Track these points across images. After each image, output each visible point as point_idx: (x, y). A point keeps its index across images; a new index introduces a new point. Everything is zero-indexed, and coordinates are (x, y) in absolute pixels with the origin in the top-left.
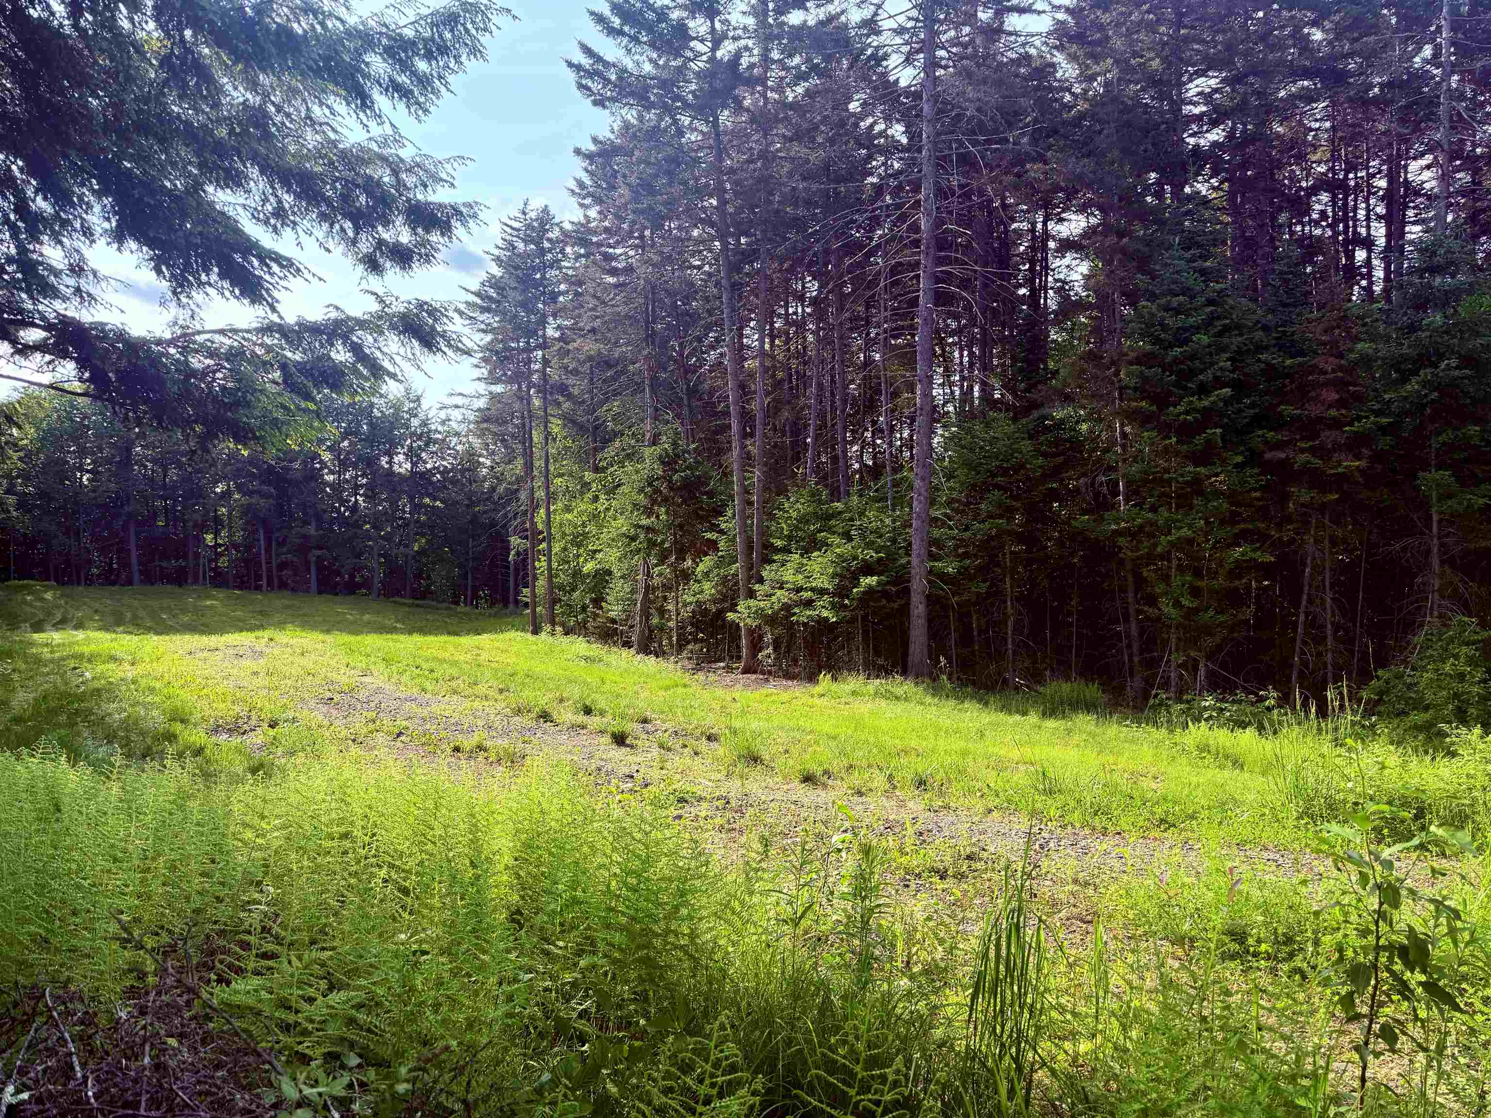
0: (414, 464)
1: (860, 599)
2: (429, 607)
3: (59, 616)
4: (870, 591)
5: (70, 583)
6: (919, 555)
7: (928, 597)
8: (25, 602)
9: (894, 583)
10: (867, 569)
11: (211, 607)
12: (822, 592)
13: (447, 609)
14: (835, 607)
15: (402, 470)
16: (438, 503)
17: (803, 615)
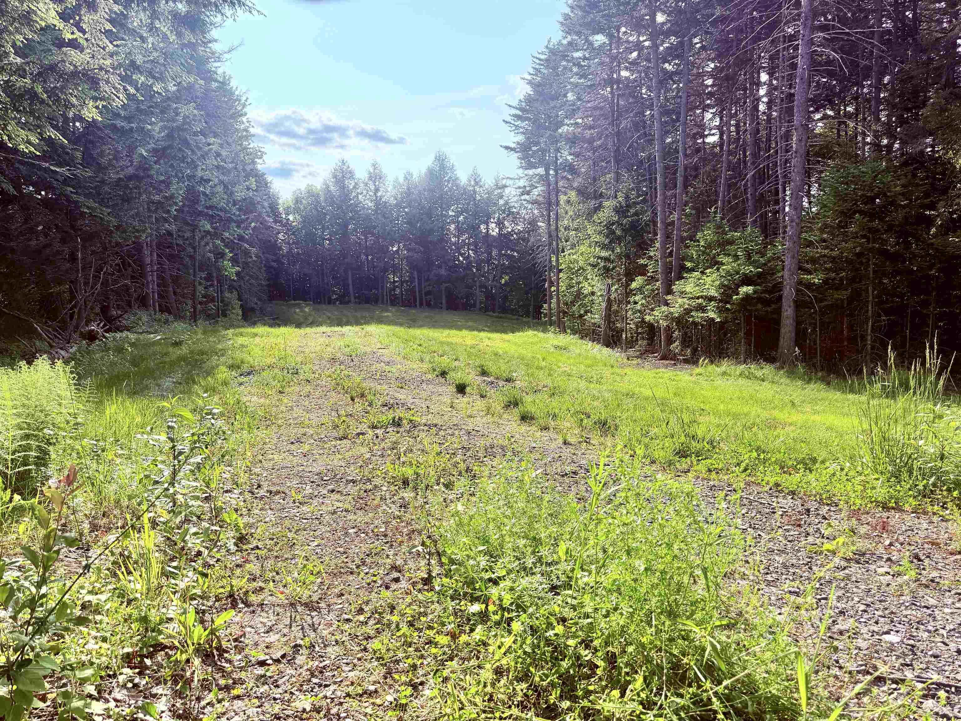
0: (500, 229)
1: (739, 304)
2: (506, 318)
3: (311, 321)
4: (747, 297)
5: (320, 303)
6: (790, 270)
7: (795, 302)
8: (295, 312)
9: (770, 292)
10: (747, 280)
11: (388, 316)
12: (711, 299)
13: (517, 319)
14: (720, 310)
15: (494, 234)
16: (515, 254)
17: (698, 316)
